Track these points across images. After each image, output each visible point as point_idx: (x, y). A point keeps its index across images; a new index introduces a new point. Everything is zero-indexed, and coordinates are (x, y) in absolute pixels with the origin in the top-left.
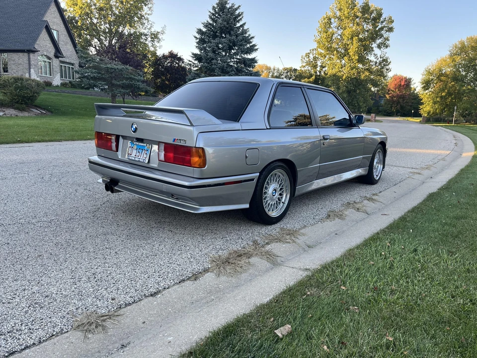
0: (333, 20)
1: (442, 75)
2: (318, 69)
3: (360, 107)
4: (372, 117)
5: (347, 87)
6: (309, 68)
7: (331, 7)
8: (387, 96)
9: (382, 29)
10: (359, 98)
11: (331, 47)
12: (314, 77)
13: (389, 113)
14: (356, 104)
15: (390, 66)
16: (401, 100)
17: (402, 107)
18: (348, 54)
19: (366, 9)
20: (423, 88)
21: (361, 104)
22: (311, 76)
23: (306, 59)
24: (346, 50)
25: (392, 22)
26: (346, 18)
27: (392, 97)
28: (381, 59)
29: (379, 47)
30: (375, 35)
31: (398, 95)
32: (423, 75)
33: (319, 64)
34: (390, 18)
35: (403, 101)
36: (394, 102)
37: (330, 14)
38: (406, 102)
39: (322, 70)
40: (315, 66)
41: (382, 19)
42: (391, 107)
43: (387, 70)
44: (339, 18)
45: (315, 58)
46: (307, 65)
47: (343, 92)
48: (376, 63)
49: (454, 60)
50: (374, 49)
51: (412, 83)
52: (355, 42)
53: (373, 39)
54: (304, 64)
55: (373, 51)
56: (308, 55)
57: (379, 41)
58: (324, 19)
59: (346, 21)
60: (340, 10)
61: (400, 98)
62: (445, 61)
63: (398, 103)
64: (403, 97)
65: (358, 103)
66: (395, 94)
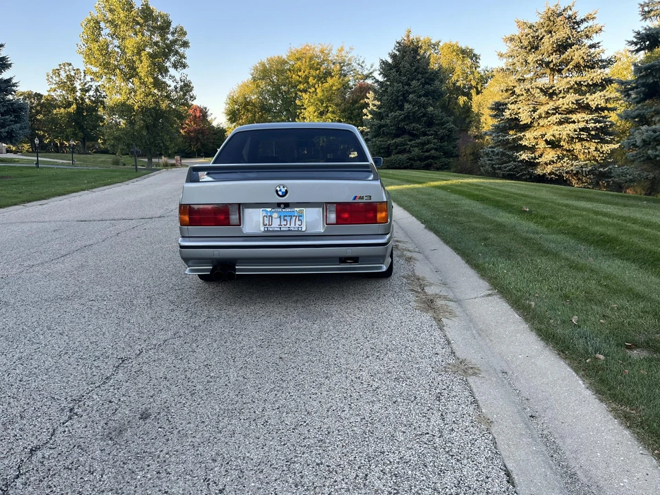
0: (102, 25)
1: (247, 103)
2: (78, 94)
3: (167, 148)
4: (177, 161)
5: (144, 121)
6: (64, 92)
7: (96, 5)
8: (181, 131)
9: (174, 42)
10: (163, 136)
11: (109, 63)
12: (74, 106)
13: (189, 154)
14: (162, 145)
15: (194, 93)
16: (200, 136)
17: (203, 145)
18: (137, 74)
19: (147, 13)
20: (229, 120)
21: (168, 144)
22: (69, 104)
23: (54, 78)
24: (134, 69)
25: (185, 34)
26: (123, 22)
27: (188, 132)
28: (182, 83)
29: (175, 66)
30: (167, 50)
31: (195, 129)
32: (226, 104)
33: (78, 85)
34: (182, 29)
35: (203, 136)
36: (191, 138)
37: (96, 14)
38: (207, 138)
39: (85, 95)
40: (74, 90)
41: (171, 29)
42: (190, 146)
43: (191, 97)
44: (112, 22)
45: (70, 78)
46: (59, 88)
47: (142, 128)
48: (176, 88)
49: (258, 86)
50: (170, 69)
51: (209, 113)
52: (144, 58)
53: (166, 56)
54: (53, 86)
55: (168, 71)
56: (57, 72)
57: (173, 59)
58: (90, 21)
59: (124, 27)
60: (111, 11)
61: (198, 133)
62: (247, 86)
63: (198, 140)
64: (202, 133)
65: (163, 142)
66: (192, 129)
